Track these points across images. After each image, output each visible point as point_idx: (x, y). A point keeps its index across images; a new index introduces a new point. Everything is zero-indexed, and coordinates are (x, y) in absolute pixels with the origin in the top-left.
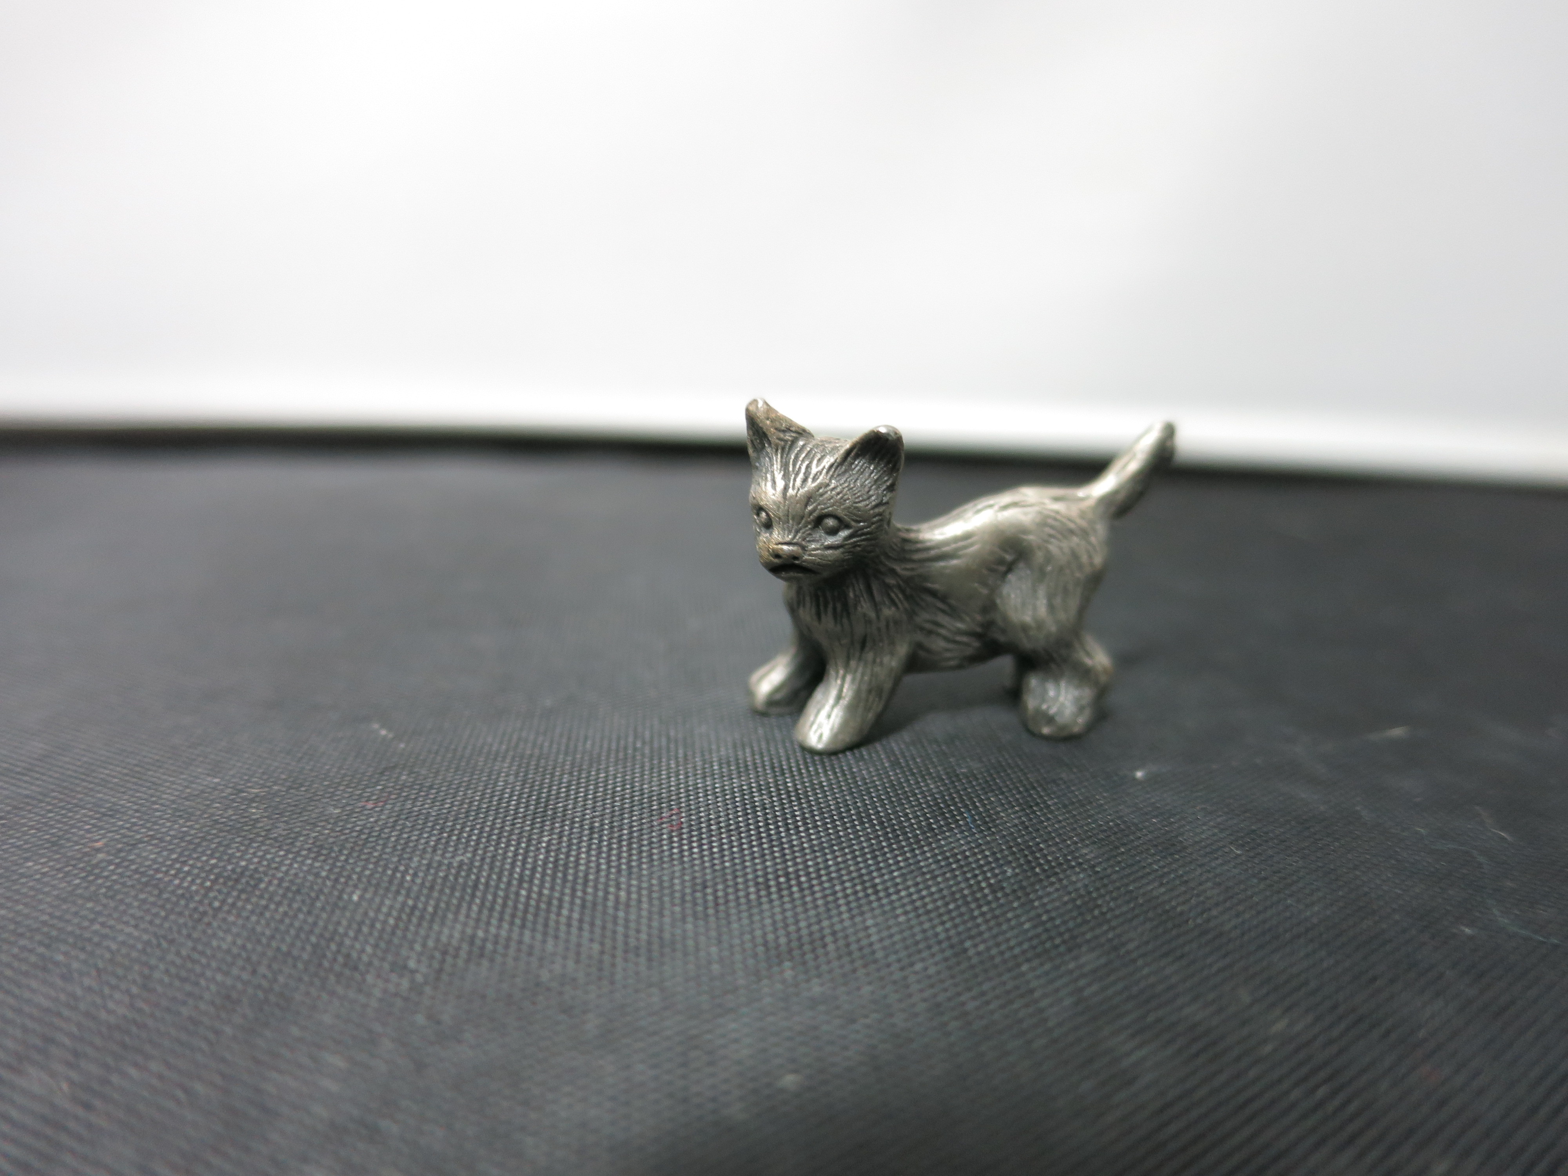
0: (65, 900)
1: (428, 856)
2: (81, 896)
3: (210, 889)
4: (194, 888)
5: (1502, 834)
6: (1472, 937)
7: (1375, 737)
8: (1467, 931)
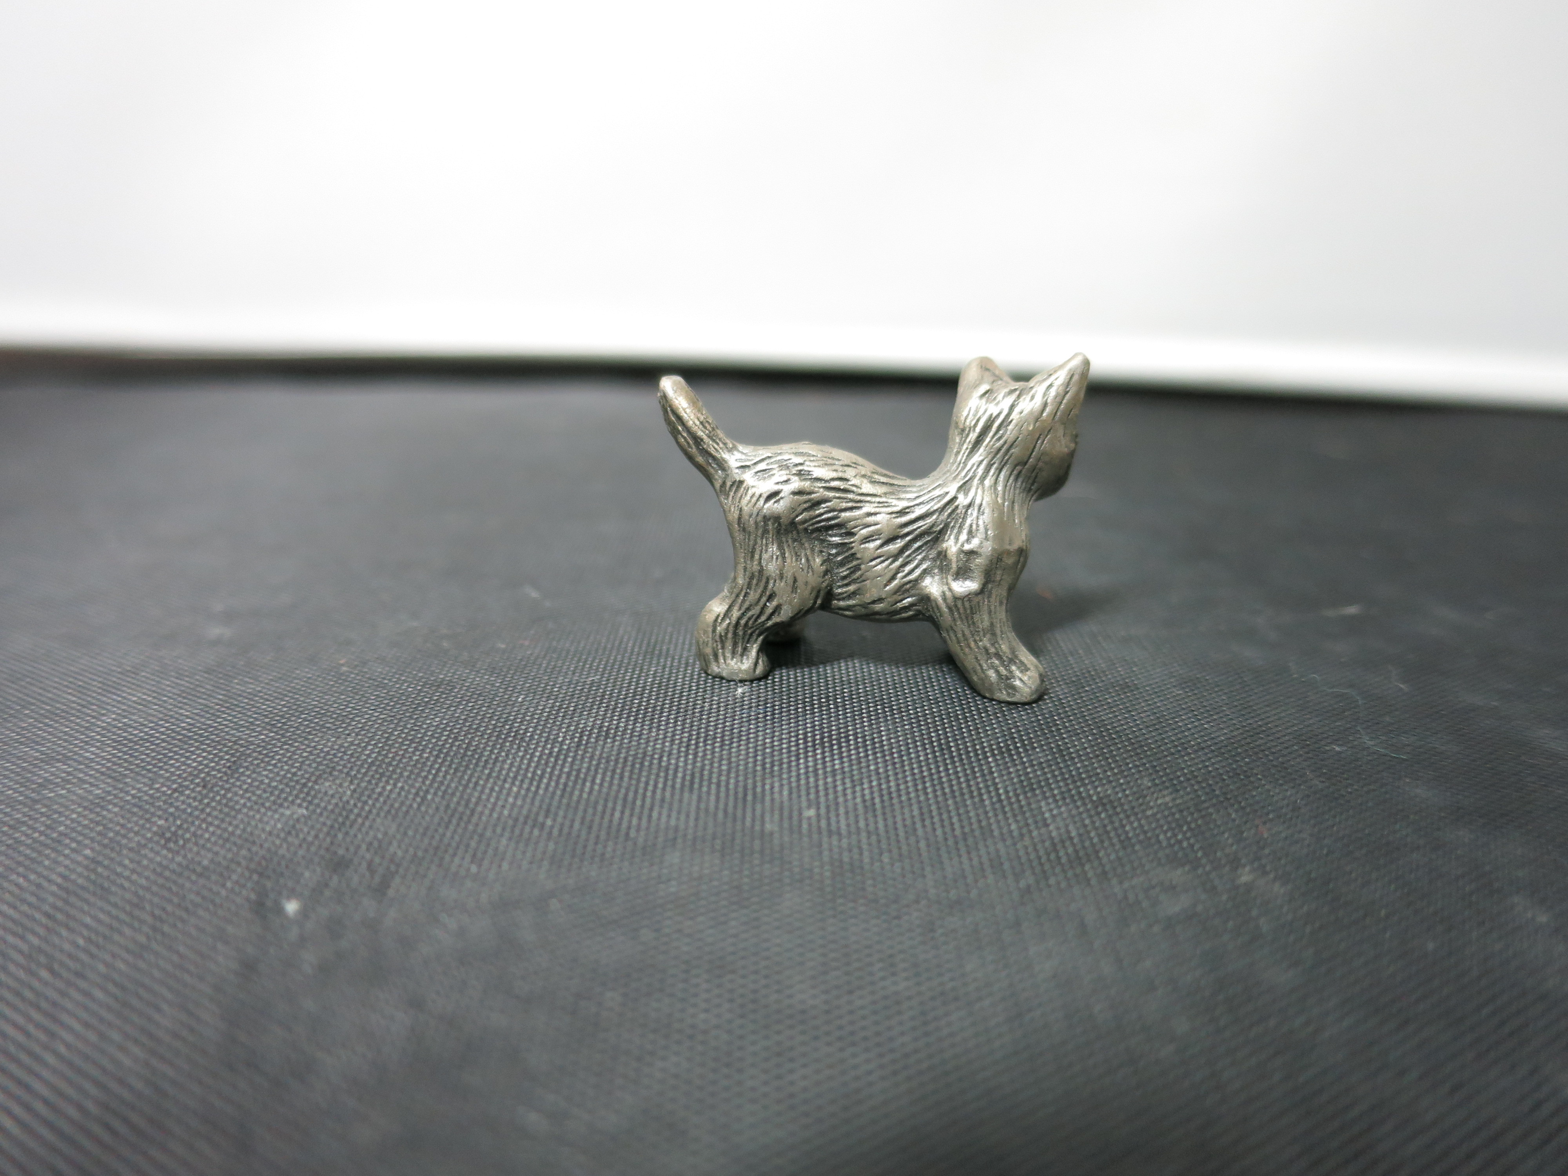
1: (569, 676)
5: (1402, 686)
6: (1340, 753)
7: (1330, 613)
8: (1338, 749)
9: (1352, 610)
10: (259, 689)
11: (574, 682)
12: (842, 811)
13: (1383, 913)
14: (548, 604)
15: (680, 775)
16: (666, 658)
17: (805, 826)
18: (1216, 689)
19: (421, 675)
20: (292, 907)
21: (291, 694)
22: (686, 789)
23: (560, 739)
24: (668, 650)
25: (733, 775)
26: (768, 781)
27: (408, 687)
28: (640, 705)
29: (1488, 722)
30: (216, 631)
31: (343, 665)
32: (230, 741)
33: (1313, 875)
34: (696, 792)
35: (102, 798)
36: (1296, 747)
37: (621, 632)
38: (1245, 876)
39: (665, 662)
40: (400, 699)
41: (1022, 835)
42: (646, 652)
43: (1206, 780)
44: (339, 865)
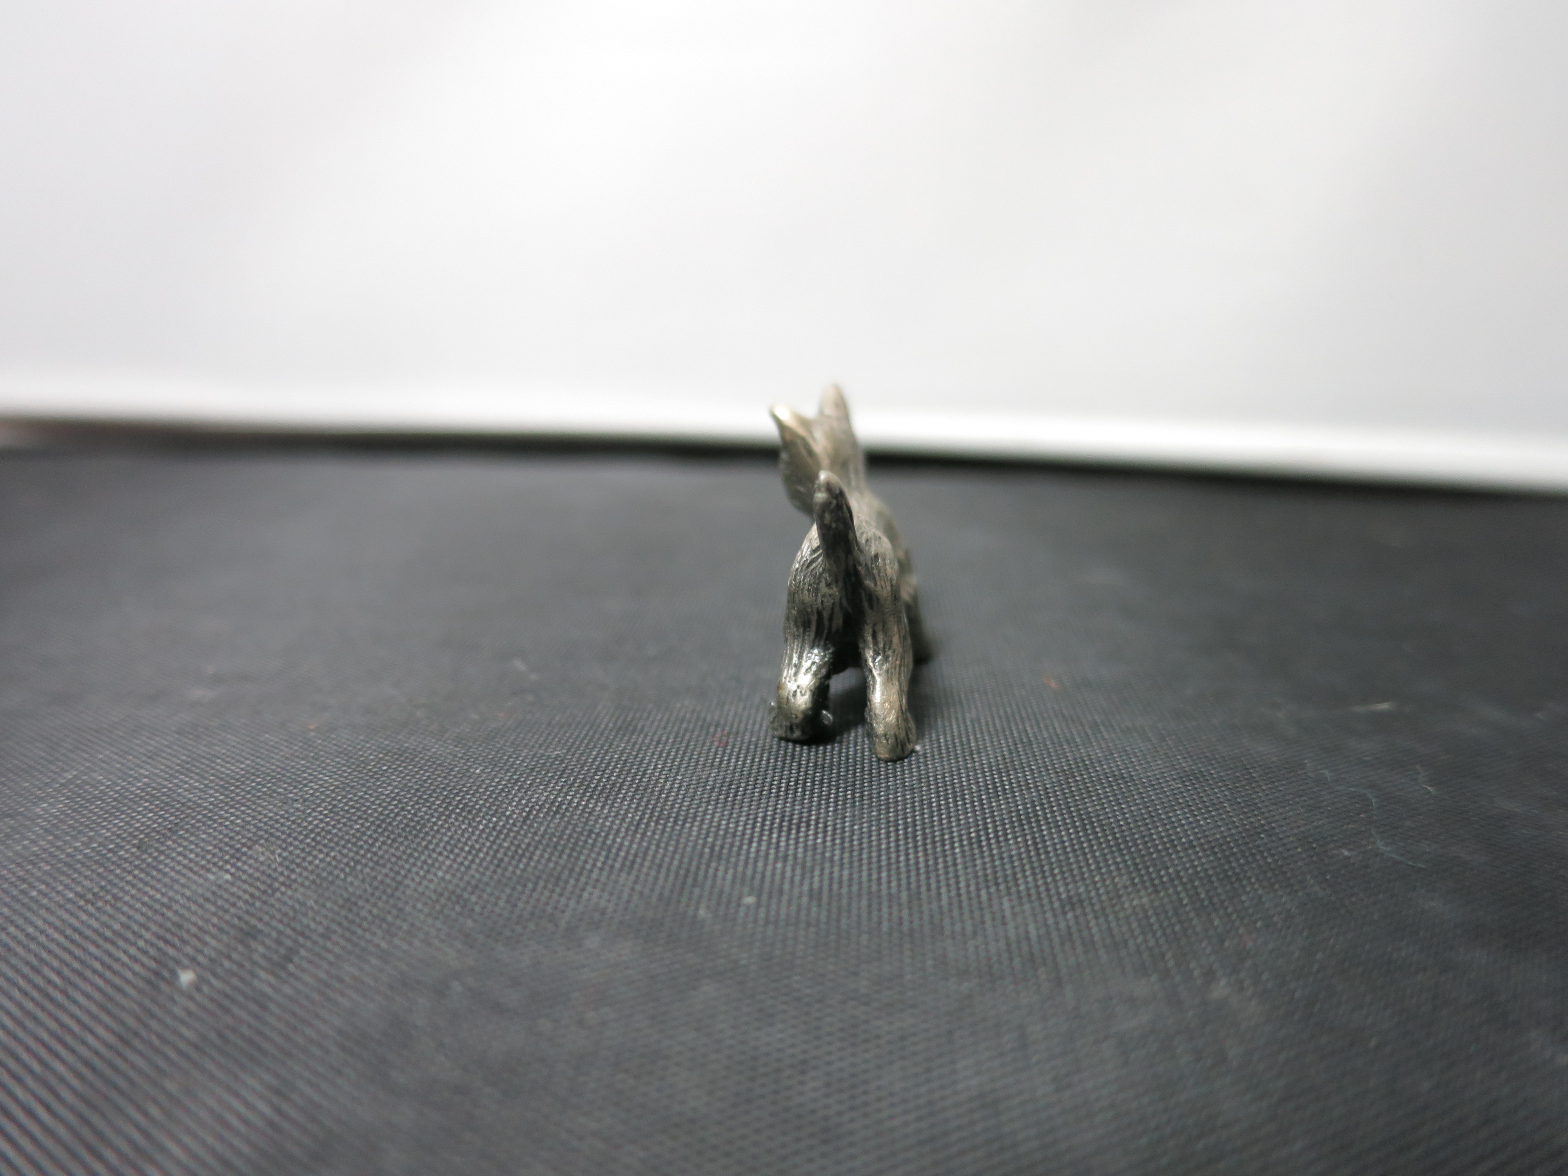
0: (287, 759)
1: (535, 750)
2: (298, 757)
3: (381, 759)
4: (372, 757)
5: (1429, 788)
6: (1349, 858)
7: (1360, 709)
8: (1346, 853)
9: (1384, 706)
10: (224, 751)
11: (538, 755)
12: (785, 898)
13: (1373, 1043)
14: (533, 677)
15: (622, 854)
16: (639, 735)
17: (741, 914)
18: (1220, 784)
19: (387, 742)
20: (186, 977)
21: (252, 758)
22: (626, 869)
23: (508, 813)
24: (643, 727)
25: (677, 856)
26: (713, 865)
27: (371, 754)
28: (600, 780)
29: (1524, 831)
30: (198, 693)
31: (312, 730)
32: (179, 802)
33: (1297, 995)
34: (634, 872)
35: (38, 855)
36: (1299, 850)
37: (600, 707)
38: (1221, 989)
39: (637, 739)
40: (358, 766)
41: (975, 933)
42: (620, 729)
43: (1192, 881)
44: (248, 934)
